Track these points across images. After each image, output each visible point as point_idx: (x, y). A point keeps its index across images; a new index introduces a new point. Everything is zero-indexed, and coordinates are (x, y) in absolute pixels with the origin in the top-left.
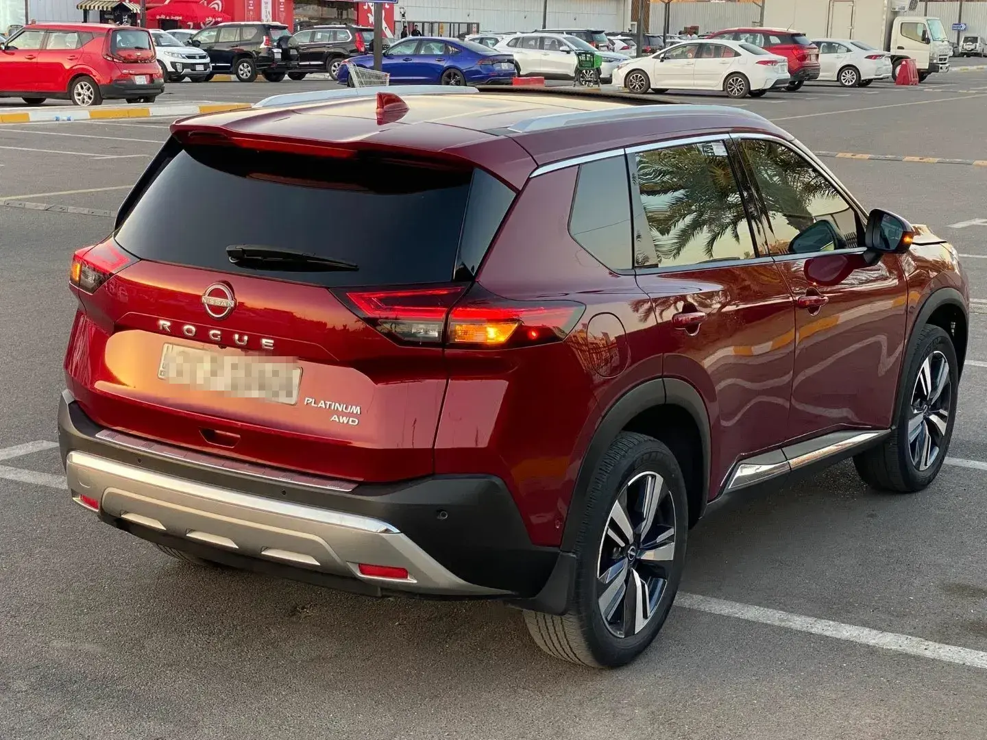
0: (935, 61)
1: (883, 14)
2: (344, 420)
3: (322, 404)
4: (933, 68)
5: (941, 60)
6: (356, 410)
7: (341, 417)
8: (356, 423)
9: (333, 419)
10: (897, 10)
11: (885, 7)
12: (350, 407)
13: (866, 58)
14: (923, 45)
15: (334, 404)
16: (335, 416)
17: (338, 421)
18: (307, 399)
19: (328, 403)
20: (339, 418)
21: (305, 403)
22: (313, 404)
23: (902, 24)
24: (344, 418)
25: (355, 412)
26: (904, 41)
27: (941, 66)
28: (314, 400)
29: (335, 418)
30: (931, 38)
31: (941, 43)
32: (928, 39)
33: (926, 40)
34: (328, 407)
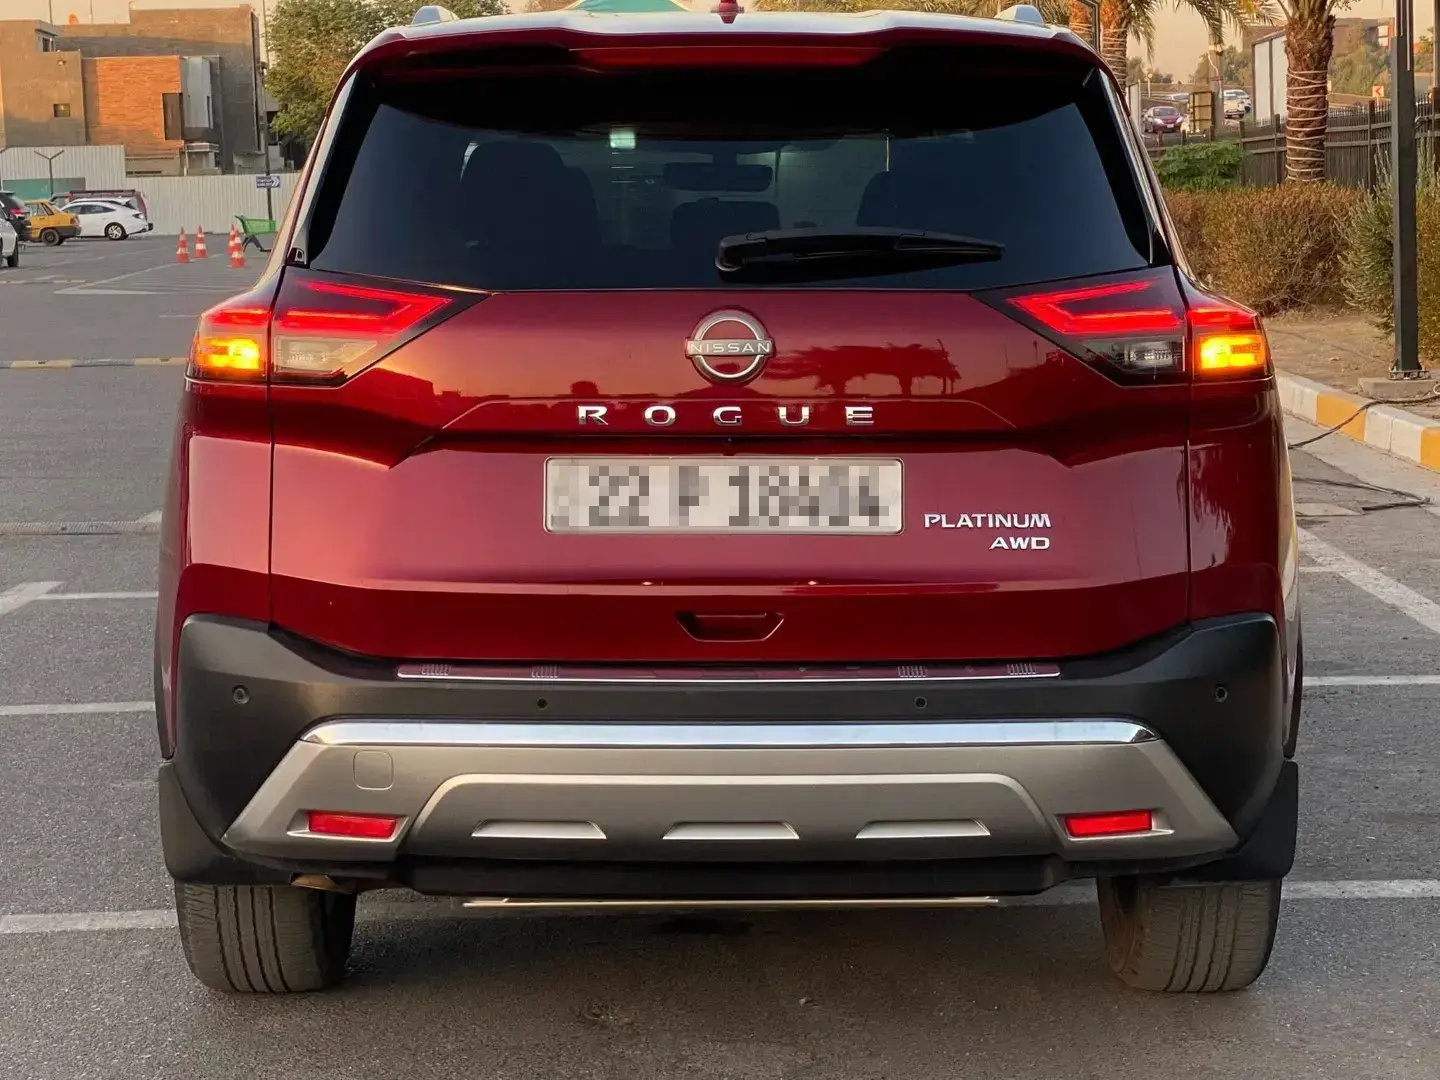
2: (1020, 543)
3: (965, 520)
6: (1043, 520)
7: (1012, 539)
8: (1047, 545)
9: (995, 545)
12: (1027, 516)
15: (990, 516)
16: (1001, 539)
17: (1006, 547)
18: (927, 517)
19: (979, 516)
20: (1009, 543)
21: (927, 525)
22: (944, 525)
24: (1020, 540)
25: (1040, 525)
28: (944, 517)
29: (1000, 542)
34: (979, 524)
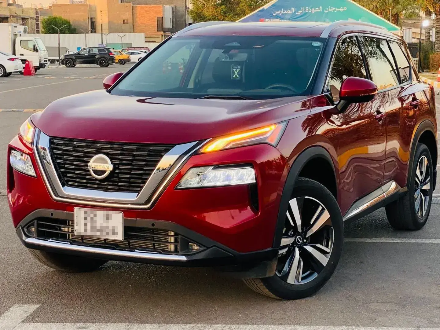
0: (42, 62)
1: (9, 35)
4: (41, 66)
5: (45, 61)
10: (16, 33)
11: (10, 31)
13: (8, 60)
14: (35, 53)
23: (21, 41)
26: (23, 51)
27: (45, 64)
30: (38, 48)
31: (44, 52)
32: (37, 49)
33: (36, 50)
